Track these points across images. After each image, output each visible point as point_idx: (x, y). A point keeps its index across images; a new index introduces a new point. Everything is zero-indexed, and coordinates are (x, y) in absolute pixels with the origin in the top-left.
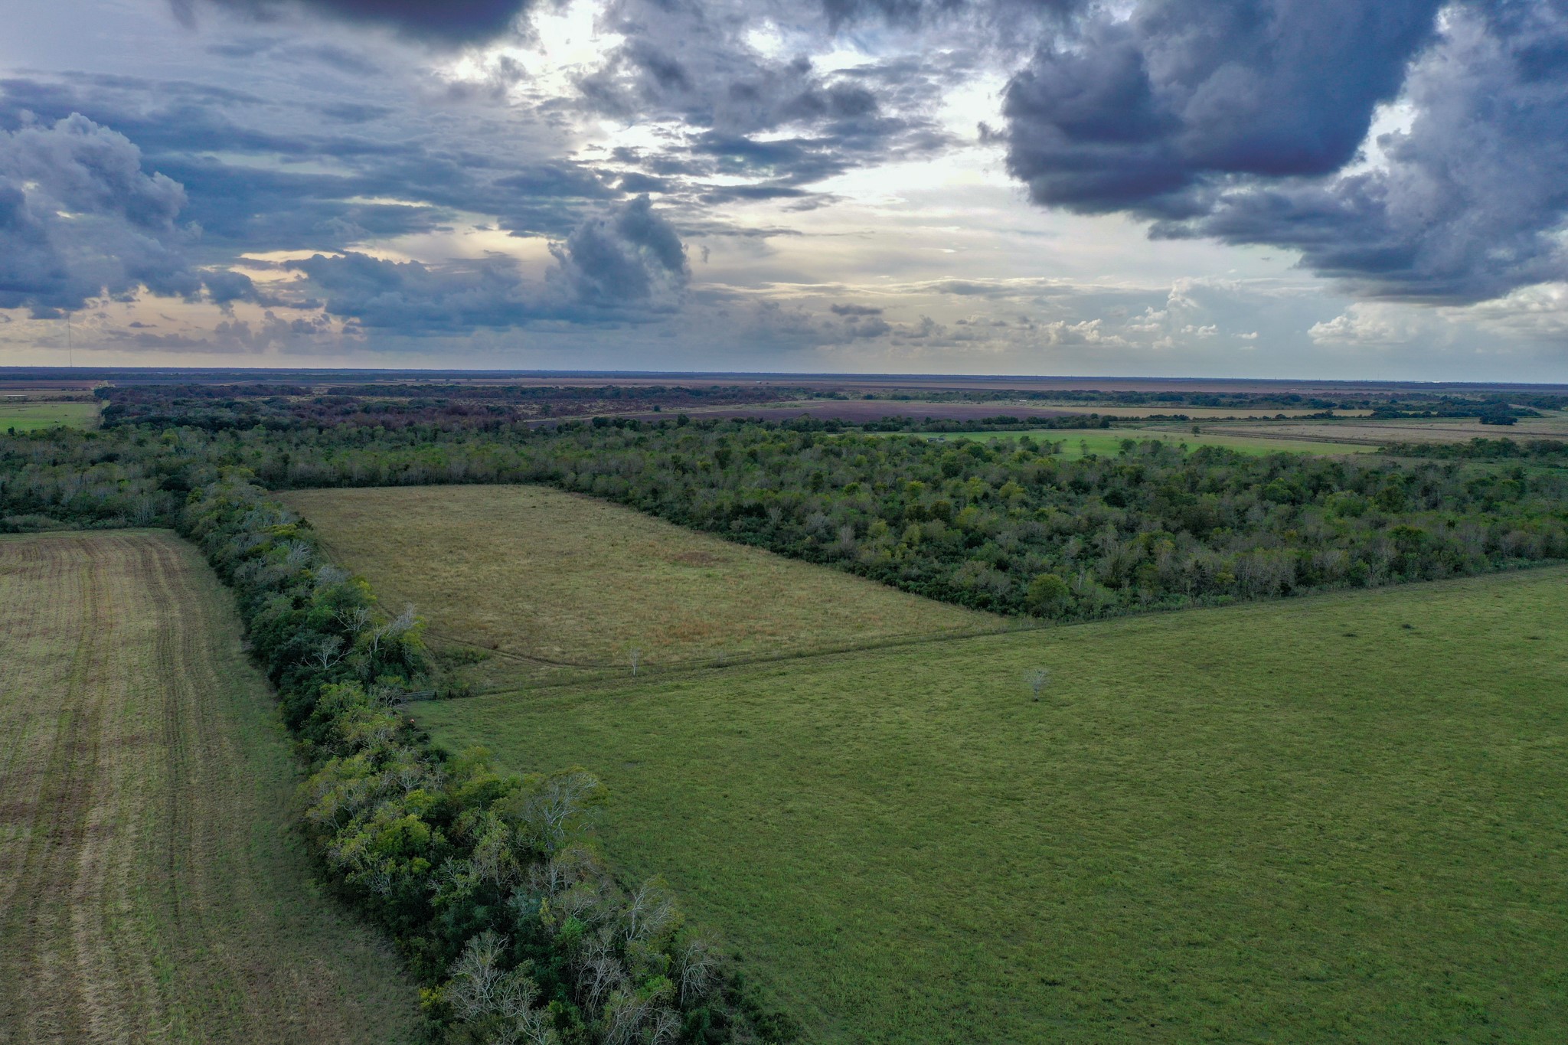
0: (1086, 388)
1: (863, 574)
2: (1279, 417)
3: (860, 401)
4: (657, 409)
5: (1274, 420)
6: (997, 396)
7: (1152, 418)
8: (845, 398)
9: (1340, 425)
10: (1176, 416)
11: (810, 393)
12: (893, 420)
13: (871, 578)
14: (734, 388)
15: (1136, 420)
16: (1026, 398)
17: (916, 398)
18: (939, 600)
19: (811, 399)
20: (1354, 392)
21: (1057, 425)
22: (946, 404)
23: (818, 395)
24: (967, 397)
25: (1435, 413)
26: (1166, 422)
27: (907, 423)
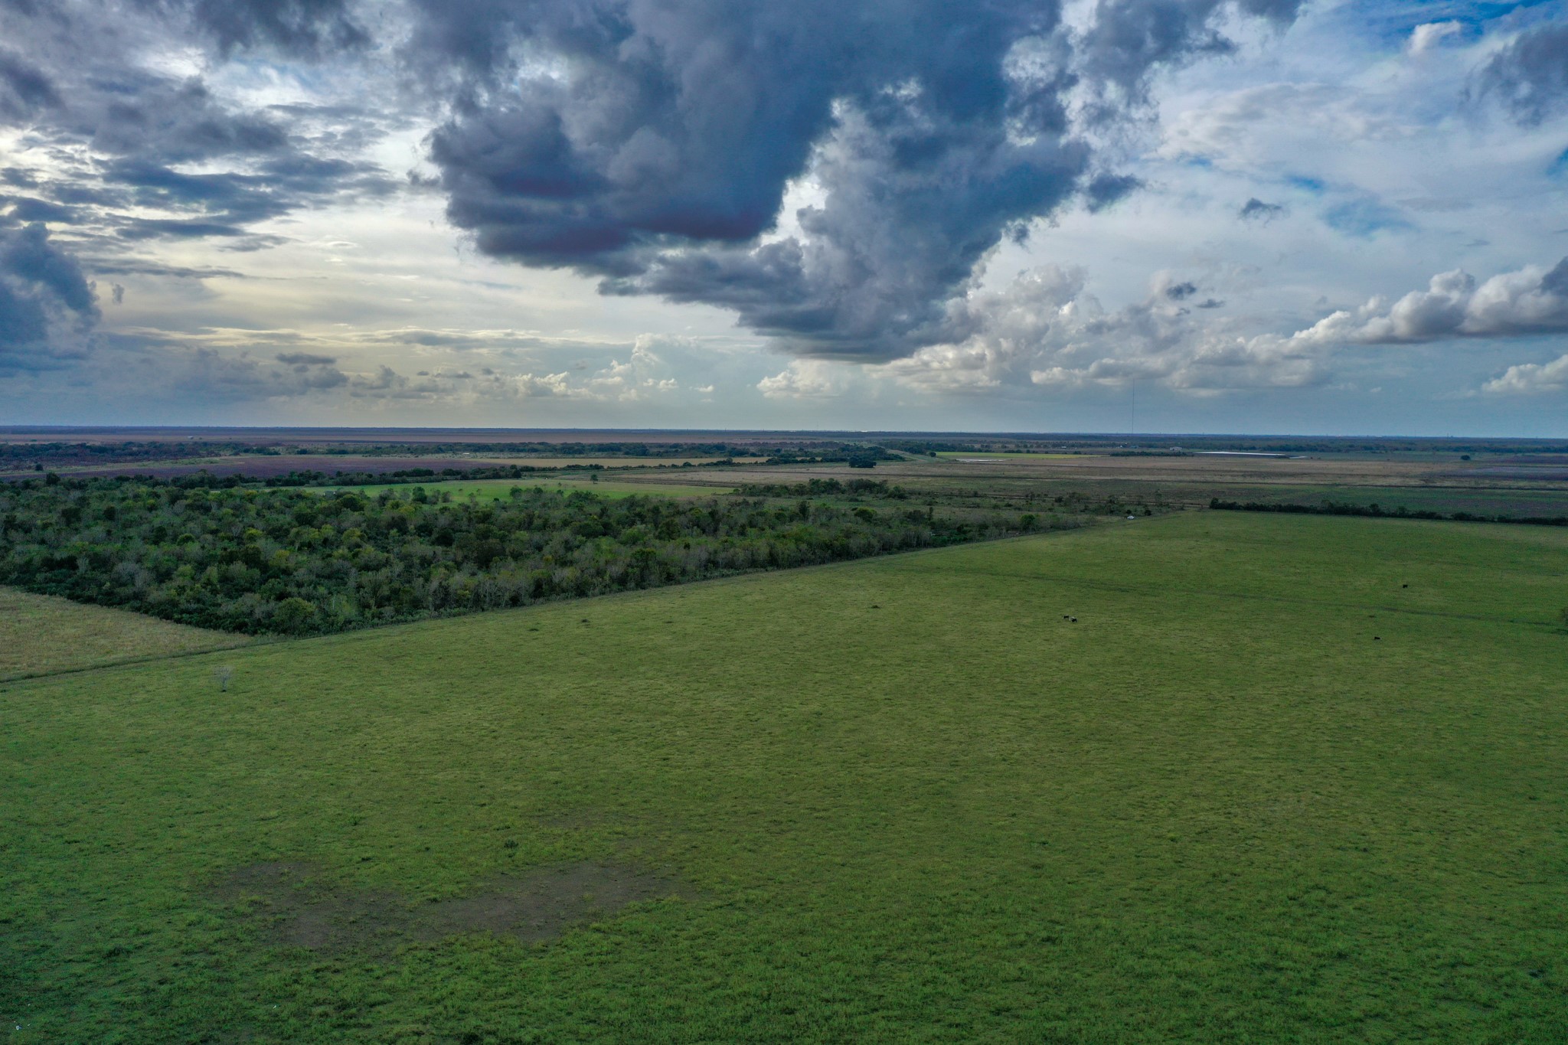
0: (535, 440)
1: (146, 612)
2: (687, 465)
3: (293, 456)
4: (39, 468)
5: (681, 467)
6: (439, 449)
7: (569, 467)
8: (276, 453)
9: (733, 471)
10: (591, 466)
11: (238, 448)
12: (301, 475)
13: (153, 615)
14: (153, 444)
15: (554, 469)
16: (471, 451)
17: (354, 452)
18: (204, 627)
19: (236, 454)
20: (778, 441)
21: (470, 476)
22: (385, 458)
23: (246, 451)
24: (410, 451)
25: (819, 459)
26: (581, 472)
27: (315, 478)
